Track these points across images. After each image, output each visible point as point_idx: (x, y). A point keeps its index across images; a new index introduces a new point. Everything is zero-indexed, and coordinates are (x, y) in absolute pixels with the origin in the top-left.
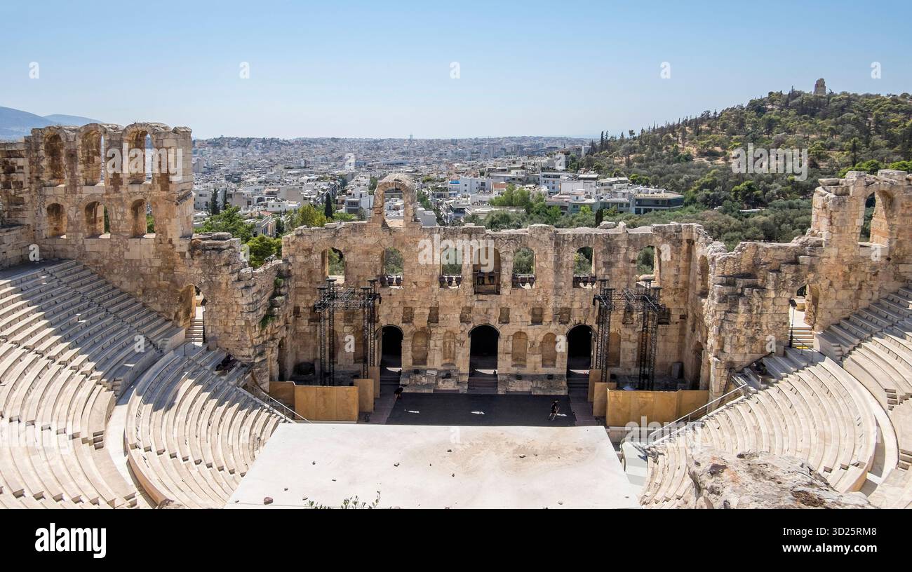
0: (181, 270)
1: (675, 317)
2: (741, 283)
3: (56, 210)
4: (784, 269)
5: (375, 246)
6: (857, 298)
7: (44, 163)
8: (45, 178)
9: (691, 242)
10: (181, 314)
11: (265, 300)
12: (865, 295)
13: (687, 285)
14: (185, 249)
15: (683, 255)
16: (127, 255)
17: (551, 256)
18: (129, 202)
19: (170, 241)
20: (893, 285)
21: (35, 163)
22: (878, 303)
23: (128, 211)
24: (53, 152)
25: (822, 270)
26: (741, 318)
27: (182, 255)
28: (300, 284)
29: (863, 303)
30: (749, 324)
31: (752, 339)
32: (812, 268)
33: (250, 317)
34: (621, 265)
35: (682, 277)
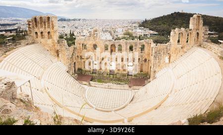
0: (56, 46)
1: (147, 61)
3: (36, 33)
6: (177, 56)
7: (34, 24)
8: (34, 27)
9: (150, 44)
10: (57, 55)
15: (149, 47)
16: (47, 43)
17: (125, 47)
19: (54, 40)
25: (171, 50)
27: (56, 43)
28: (78, 51)
34: (138, 49)
35: (149, 52)
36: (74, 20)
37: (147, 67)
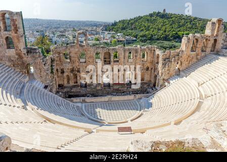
0: (25, 59)
1: (150, 69)
2: (167, 60)
4: (176, 57)
5: (78, 51)
9: (154, 50)
10: (26, 72)
11: (50, 67)
12: (191, 63)
13: (153, 61)
14: (25, 52)
15: (152, 54)
16: (6, 54)
18: (4, 37)
19: (20, 50)
20: (196, 60)
22: (193, 64)
23: (4, 40)
25: (183, 57)
26: (167, 69)
27: (25, 54)
28: (57, 62)
29: (190, 65)
30: (168, 70)
31: (168, 73)
32: (181, 57)
33: (48, 72)
35: (152, 59)
37: (149, 76)
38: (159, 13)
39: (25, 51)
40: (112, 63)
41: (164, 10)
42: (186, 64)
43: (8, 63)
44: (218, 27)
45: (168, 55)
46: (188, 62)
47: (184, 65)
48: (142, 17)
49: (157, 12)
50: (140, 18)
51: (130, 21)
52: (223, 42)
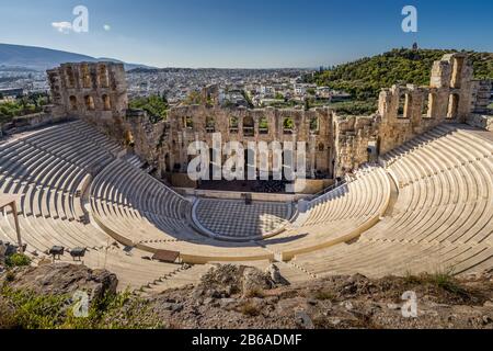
0: (123, 124)
1: (326, 148)
2: (348, 133)
3: (73, 98)
4: (365, 127)
5: (202, 115)
6: (397, 141)
7: (67, 78)
8: (68, 84)
9: (331, 115)
10: (125, 142)
11: (158, 137)
12: (400, 140)
13: (329, 134)
15: (328, 121)
16: (103, 117)
17: (274, 121)
18: (100, 95)
19: (118, 112)
20: (411, 136)
21: (63, 78)
22: (405, 144)
23: (100, 99)
24: (70, 74)
25: (381, 128)
26: (348, 149)
27: (123, 118)
29: (399, 144)
30: (351, 152)
31: (353, 158)
32: (377, 128)
34: (303, 124)
35: (328, 131)
36: (166, 70)
37: (325, 161)
38: (403, 50)
39: (124, 114)
40: (256, 135)
41: (415, 45)
42: (389, 143)
43: (103, 130)
44: (459, 71)
45: (351, 124)
46: (394, 139)
47: (385, 143)
48: (369, 59)
49: (400, 48)
50: (367, 60)
51: (347, 65)
52: (473, 99)
